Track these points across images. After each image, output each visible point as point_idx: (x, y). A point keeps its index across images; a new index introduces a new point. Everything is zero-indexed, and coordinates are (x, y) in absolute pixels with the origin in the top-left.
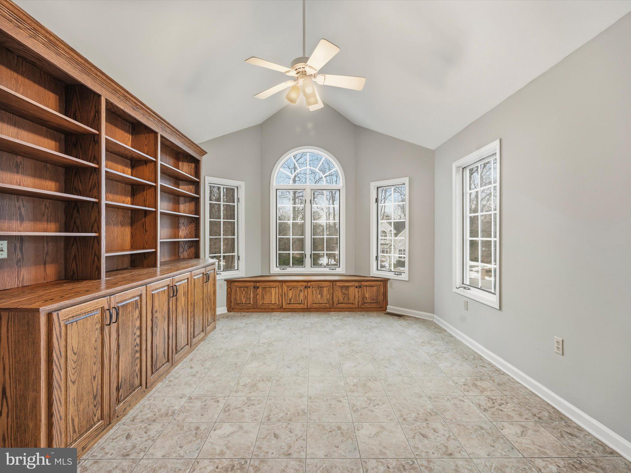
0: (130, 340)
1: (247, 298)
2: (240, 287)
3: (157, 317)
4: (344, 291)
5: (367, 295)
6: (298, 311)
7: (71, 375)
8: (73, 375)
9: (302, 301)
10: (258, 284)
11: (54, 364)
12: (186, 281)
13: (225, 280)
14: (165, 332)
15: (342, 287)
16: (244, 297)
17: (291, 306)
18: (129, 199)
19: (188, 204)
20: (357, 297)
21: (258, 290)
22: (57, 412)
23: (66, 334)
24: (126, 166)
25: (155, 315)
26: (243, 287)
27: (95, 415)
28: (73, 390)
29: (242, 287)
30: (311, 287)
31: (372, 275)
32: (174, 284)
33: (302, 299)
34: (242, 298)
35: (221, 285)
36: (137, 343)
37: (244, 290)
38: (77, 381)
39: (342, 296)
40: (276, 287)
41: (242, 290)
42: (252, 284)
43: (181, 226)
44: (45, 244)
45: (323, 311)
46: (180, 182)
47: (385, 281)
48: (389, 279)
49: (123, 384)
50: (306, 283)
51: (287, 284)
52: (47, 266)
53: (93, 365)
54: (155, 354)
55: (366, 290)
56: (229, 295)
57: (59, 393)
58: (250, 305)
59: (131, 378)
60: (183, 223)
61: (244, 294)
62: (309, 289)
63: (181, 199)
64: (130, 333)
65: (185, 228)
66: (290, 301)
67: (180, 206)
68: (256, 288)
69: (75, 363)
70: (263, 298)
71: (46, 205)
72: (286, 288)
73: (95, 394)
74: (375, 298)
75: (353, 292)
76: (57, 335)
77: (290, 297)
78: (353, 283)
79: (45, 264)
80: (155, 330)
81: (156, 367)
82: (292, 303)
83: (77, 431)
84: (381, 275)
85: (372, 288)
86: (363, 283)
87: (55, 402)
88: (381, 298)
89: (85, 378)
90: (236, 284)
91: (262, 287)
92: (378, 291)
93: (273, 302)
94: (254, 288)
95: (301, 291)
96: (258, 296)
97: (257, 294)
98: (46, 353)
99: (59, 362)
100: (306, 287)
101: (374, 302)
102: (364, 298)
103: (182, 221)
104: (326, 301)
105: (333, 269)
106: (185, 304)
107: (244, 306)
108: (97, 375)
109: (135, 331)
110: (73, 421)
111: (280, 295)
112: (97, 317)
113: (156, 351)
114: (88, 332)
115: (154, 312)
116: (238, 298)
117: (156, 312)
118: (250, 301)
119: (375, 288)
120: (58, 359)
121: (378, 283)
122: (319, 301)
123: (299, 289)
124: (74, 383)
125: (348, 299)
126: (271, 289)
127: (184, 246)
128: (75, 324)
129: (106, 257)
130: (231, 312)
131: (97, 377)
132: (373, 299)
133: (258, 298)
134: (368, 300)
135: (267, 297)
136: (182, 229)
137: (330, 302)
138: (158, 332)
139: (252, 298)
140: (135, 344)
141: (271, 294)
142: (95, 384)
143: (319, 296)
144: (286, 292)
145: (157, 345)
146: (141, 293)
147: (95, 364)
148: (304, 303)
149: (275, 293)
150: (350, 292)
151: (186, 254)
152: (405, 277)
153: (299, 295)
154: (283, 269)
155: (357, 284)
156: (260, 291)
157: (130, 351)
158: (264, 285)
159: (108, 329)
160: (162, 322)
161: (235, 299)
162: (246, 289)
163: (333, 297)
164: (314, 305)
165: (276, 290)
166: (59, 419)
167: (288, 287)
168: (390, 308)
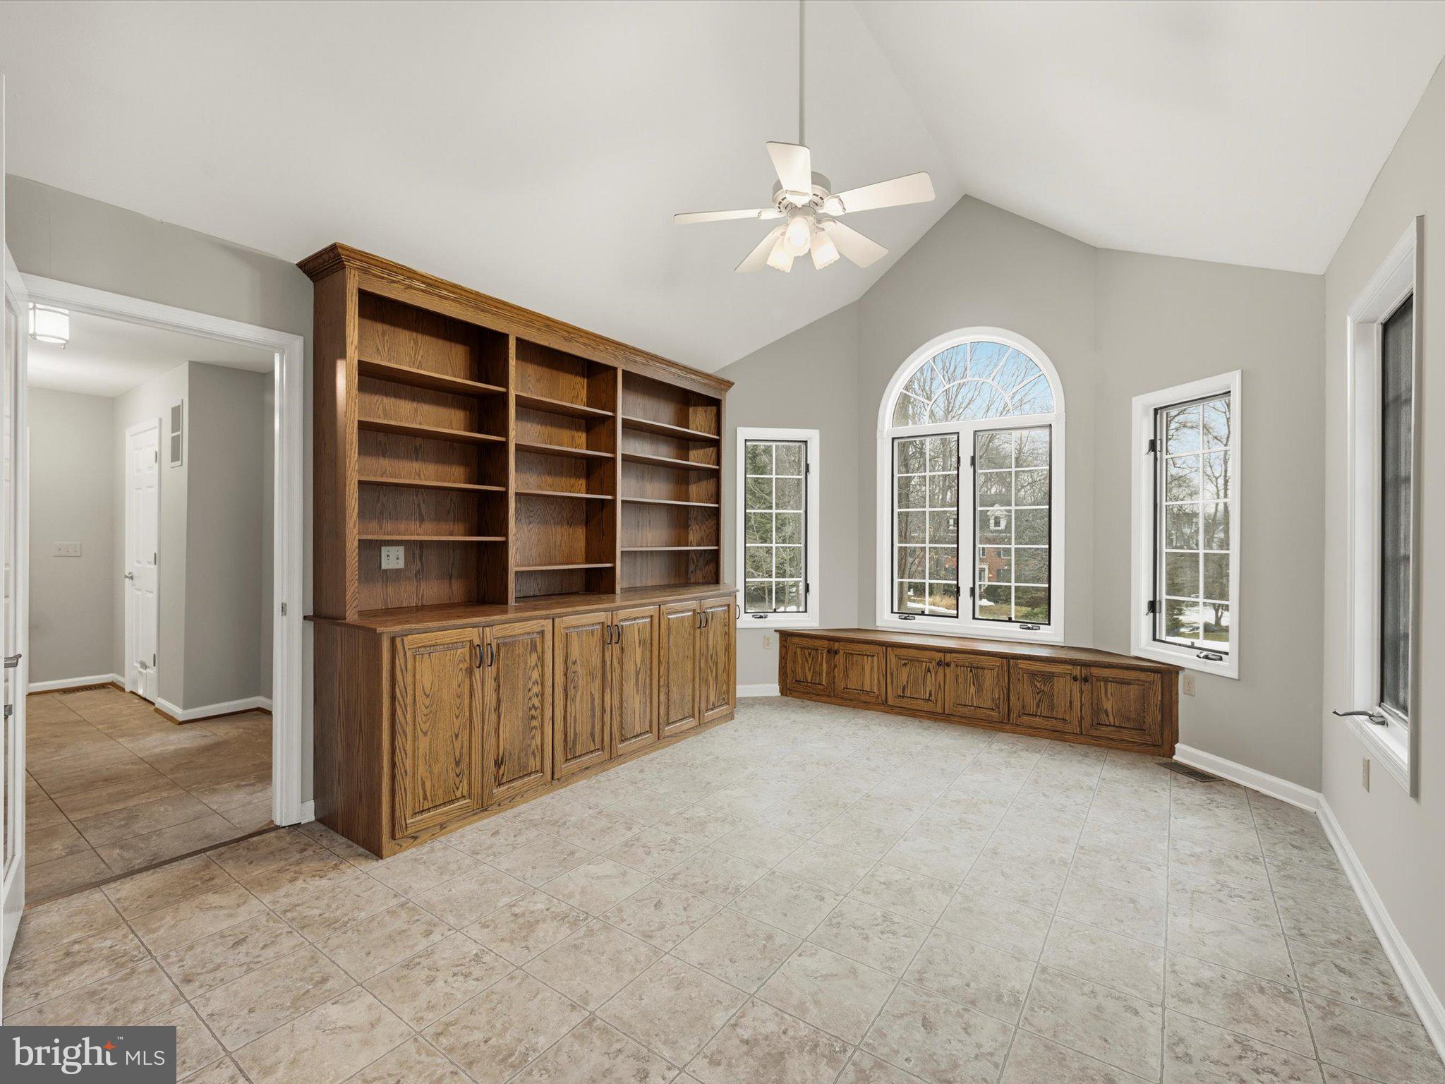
0: (520, 697)
1: (815, 672)
2: (803, 648)
3: (576, 672)
4: (1038, 685)
5: (1108, 705)
6: (922, 717)
7: (421, 723)
8: (424, 723)
9: (930, 695)
10: (836, 646)
11: (397, 703)
12: (648, 620)
13: (776, 631)
14: (593, 700)
15: (1033, 675)
16: (810, 670)
17: (905, 703)
18: (583, 482)
19: (705, 482)
20: (1077, 704)
21: (837, 656)
22: (401, 764)
23: (415, 668)
24: (578, 430)
25: (572, 668)
26: (808, 648)
27: (458, 788)
28: (424, 744)
29: (806, 648)
30: (953, 665)
31: (1134, 653)
32: (615, 623)
33: (931, 692)
34: (807, 669)
35: (768, 639)
36: (534, 704)
37: (810, 654)
38: (429, 733)
39: (1034, 698)
40: (874, 656)
41: (807, 654)
42: (825, 643)
43: (692, 522)
44: (451, 551)
45: (984, 727)
46: (691, 444)
47: (1169, 673)
48: (1182, 669)
49: (506, 759)
50: (942, 654)
51: (898, 651)
52: (453, 581)
53: (455, 719)
54: (572, 730)
55: (1106, 689)
56: (783, 661)
57: (404, 740)
58: (820, 687)
59: (522, 755)
60: (695, 519)
61: (810, 662)
62: (948, 670)
63: (693, 474)
64: (521, 686)
65: (698, 527)
66: (903, 692)
67: (690, 487)
68: (833, 653)
69: (427, 707)
70: (846, 676)
71: (451, 500)
72: (893, 660)
73: (457, 760)
74: (1133, 715)
75: (1064, 689)
76: (400, 666)
77: (905, 683)
78: (1067, 667)
79: (451, 578)
80: (571, 692)
81: (575, 752)
82: (909, 695)
83: (429, 798)
84: (1163, 654)
85: (1124, 688)
86: (1095, 671)
87: (398, 751)
88: (1153, 717)
89: (442, 731)
90: (796, 640)
91: (845, 653)
92: (1144, 697)
93: (867, 688)
94: (828, 652)
95: (929, 671)
96: (836, 670)
97: (835, 666)
98: (390, 686)
99: (404, 701)
100: (939, 664)
101: (1131, 725)
102: (1097, 710)
103: (693, 515)
104: (989, 704)
105: (1029, 628)
106: (642, 661)
107: (809, 687)
108: (460, 733)
109: (530, 686)
110: (423, 783)
111: (881, 676)
112: (462, 653)
113: (575, 726)
114: (447, 670)
115: (570, 664)
116: (799, 670)
117: (574, 663)
118: (820, 680)
119: (1134, 691)
120: (402, 697)
121: (1142, 675)
122: (972, 701)
123: (924, 667)
124: (425, 734)
125: (1052, 708)
126: (863, 659)
127: (697, 561)
128: (426, 656)
129: (516, 572)
130: (786, 696)
131: (460, 736)
132: (1129, 719)
133: (836, 674)
134: (1111, 717)
135: (853, 675)
136: (694, 528)
137: (1001, 706)
138: (578, 698)
139: (824, 675)
140: (531, 705)
141: (863, 669)
142: (457, 745)
143: (973, 690)
144: (895, 669)
145: (575, 717)
146: (542, 629)
147: (457, 717)
148: (936, 701)
149: (872, 669)
150: (1056, 690)
151: (701, 575)
152: (1228, 668)
153: (924, 680)
154: (905, 619)
155: (1076, 671)
156: (840, 659)
157: (520, 714)
158: (850, 647)
159: (480, 673)
160: (588, 683)
161: (793, 672)
162: (813, 653)
163: (1009, 696)
164: (960, 708)
165: (872, 662)
166: (404, 774)
167: (899, 657)
168: (1184, 753)
